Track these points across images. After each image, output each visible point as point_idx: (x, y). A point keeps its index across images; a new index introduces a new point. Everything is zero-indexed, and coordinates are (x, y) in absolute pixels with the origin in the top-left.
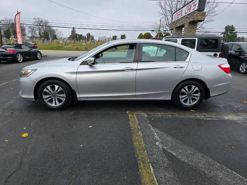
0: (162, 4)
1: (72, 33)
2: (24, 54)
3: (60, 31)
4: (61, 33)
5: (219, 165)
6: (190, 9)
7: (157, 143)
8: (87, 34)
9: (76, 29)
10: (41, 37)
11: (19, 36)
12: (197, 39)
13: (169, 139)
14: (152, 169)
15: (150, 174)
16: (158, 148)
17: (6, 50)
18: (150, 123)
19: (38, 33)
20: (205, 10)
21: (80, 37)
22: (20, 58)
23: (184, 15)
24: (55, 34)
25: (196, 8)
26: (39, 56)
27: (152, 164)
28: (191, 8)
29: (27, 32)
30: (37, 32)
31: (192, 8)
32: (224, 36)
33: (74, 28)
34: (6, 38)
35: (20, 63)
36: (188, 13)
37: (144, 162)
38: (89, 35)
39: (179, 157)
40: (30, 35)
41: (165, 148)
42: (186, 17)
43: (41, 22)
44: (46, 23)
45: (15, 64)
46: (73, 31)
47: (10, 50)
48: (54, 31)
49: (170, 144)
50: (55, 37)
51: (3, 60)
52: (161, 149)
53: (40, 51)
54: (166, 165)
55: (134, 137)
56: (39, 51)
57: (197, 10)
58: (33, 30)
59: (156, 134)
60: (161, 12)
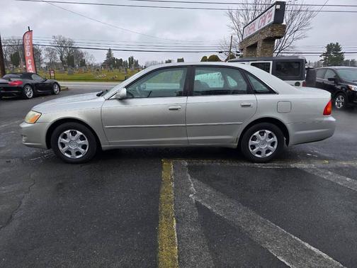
0: (233, 14)
1: (108, 57)
2: (35, 87)
3: (90, 54)
4: (92, 57)
5: (261, 218)
6: (264, 21)
7: (191, 195)
8: (129, 59)
9: (113, 52)
10: (63, 62)
11: (29, 62)
12: (271, 62)
13: (209, 190)
14: (175, 224)
15: (172, 229)
16: (190, 202)
17: (10, 80)
18: (189, 173)
19: (59, 58)
20: (284, 23)
21: (120, 63)
22: (29, 93)
23: (257, 29)
24: (83, 58)
25: (272, 20)
26: (56, 89)
27: (177, 218)
28: (265, 19)
29: (43, 56)
30: (58, 56)
31: (267, 19)
32: (325, 59)
33: (110, 50)
34: (14, 65)
35: (29, 99)
36: (262, 27)
37: (167, 216)
38: (131, 59)
39: (214, 211)
40: (48, 61)
41: (200, 201)
42: (260, 32)
43: (64, 42)
44: (71, 43)
45: (21, 101)
46: (109, 55)
47: (15, 81)
48: (82, 55)
49: (207, 196)
50: (83, 63)
51: (4, 94)
52: (194, 202)
53: (59, 82)
54: (194, 219)
55: (163, 188)
56: (57, 83)
57: (274, 23)
58: (52, 54)
59: (193, 185)
60: (232, 25)
